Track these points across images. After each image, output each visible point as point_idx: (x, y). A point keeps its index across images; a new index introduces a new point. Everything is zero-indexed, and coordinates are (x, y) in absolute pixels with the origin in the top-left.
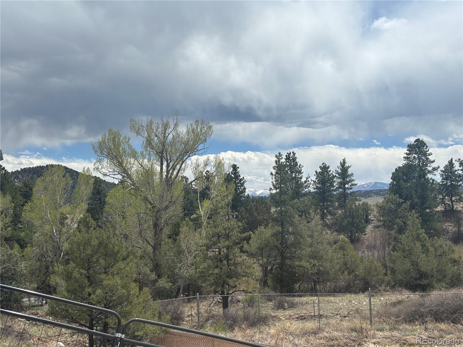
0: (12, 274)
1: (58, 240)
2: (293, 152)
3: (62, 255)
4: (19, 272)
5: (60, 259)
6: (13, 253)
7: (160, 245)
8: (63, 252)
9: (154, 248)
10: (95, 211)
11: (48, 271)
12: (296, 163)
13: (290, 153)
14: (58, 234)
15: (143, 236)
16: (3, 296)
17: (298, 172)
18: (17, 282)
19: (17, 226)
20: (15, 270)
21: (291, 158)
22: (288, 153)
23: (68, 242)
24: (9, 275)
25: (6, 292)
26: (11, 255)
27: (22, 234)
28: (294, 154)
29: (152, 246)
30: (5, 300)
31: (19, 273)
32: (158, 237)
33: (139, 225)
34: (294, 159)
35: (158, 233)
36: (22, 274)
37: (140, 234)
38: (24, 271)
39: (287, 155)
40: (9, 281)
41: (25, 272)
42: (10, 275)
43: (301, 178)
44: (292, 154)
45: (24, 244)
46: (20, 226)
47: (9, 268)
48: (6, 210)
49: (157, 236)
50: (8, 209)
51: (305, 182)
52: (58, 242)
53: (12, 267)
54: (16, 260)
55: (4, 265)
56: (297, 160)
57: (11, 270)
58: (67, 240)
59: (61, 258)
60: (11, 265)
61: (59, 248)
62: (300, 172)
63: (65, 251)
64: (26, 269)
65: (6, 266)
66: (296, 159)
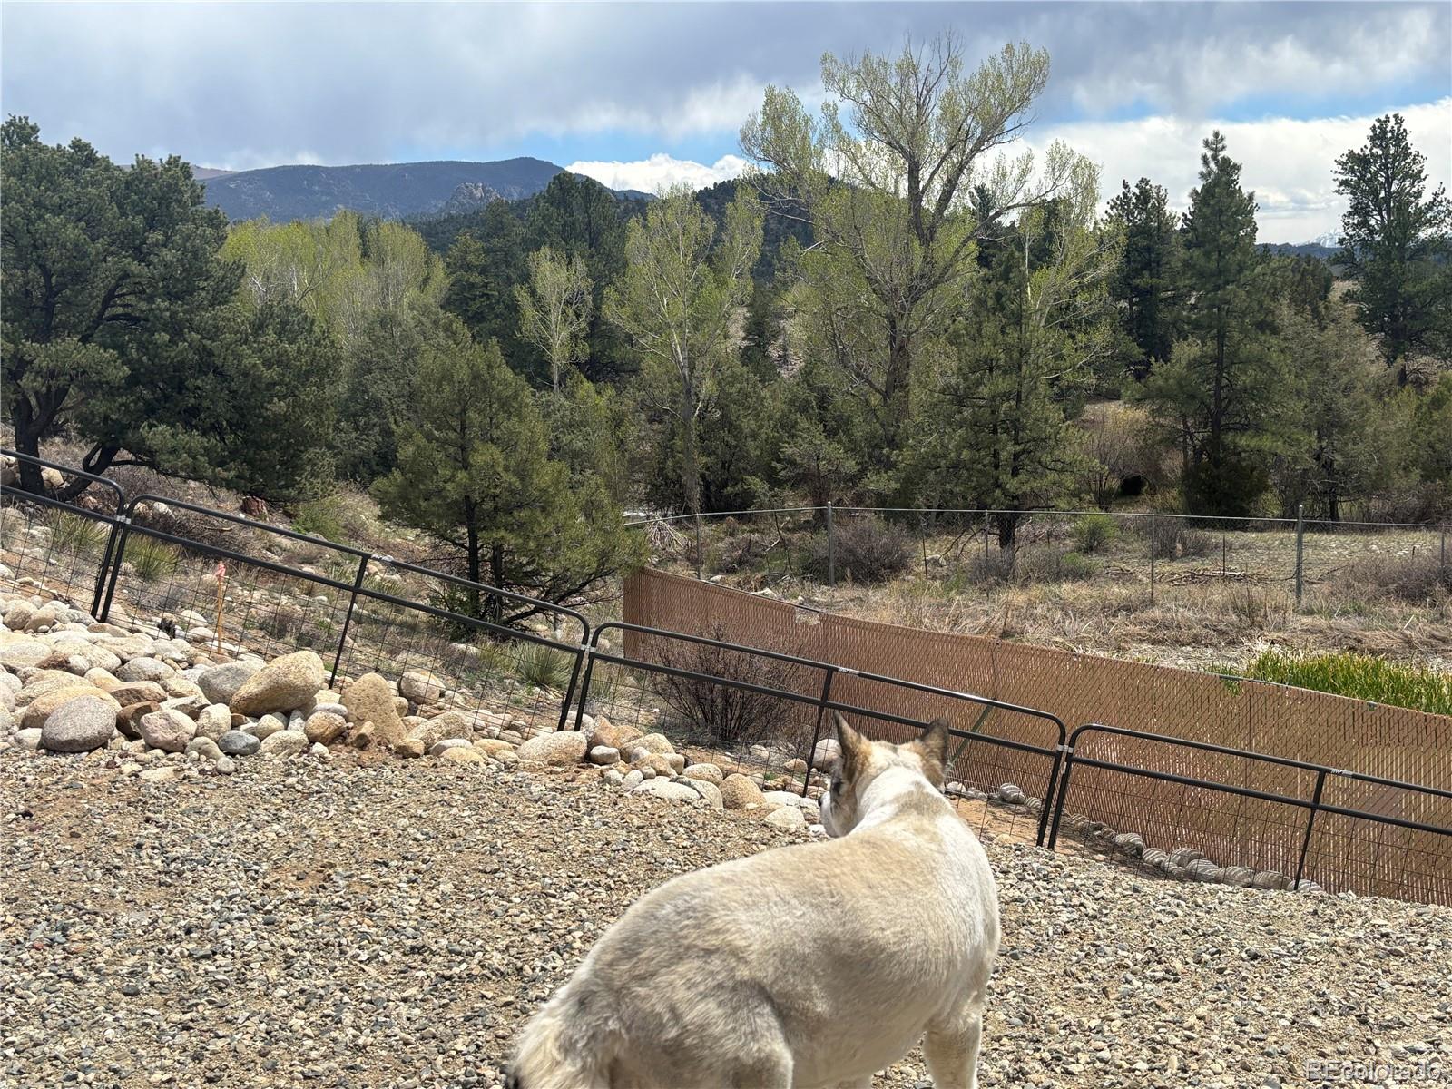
2: (1396, 117)
12: (1406, 148)
13: (1387, 119)
17: (1411, 176)
21: (1389, 135)
22: (1379, 120)
28: (1399, 121)
34: (1400, 138)
39: (1378, 124)
43: (1419, 195)
44: (1393, 121)
51: (1430, 206)
56: (1409, 140)
62: (1417, 177)
66: (1404, 138)
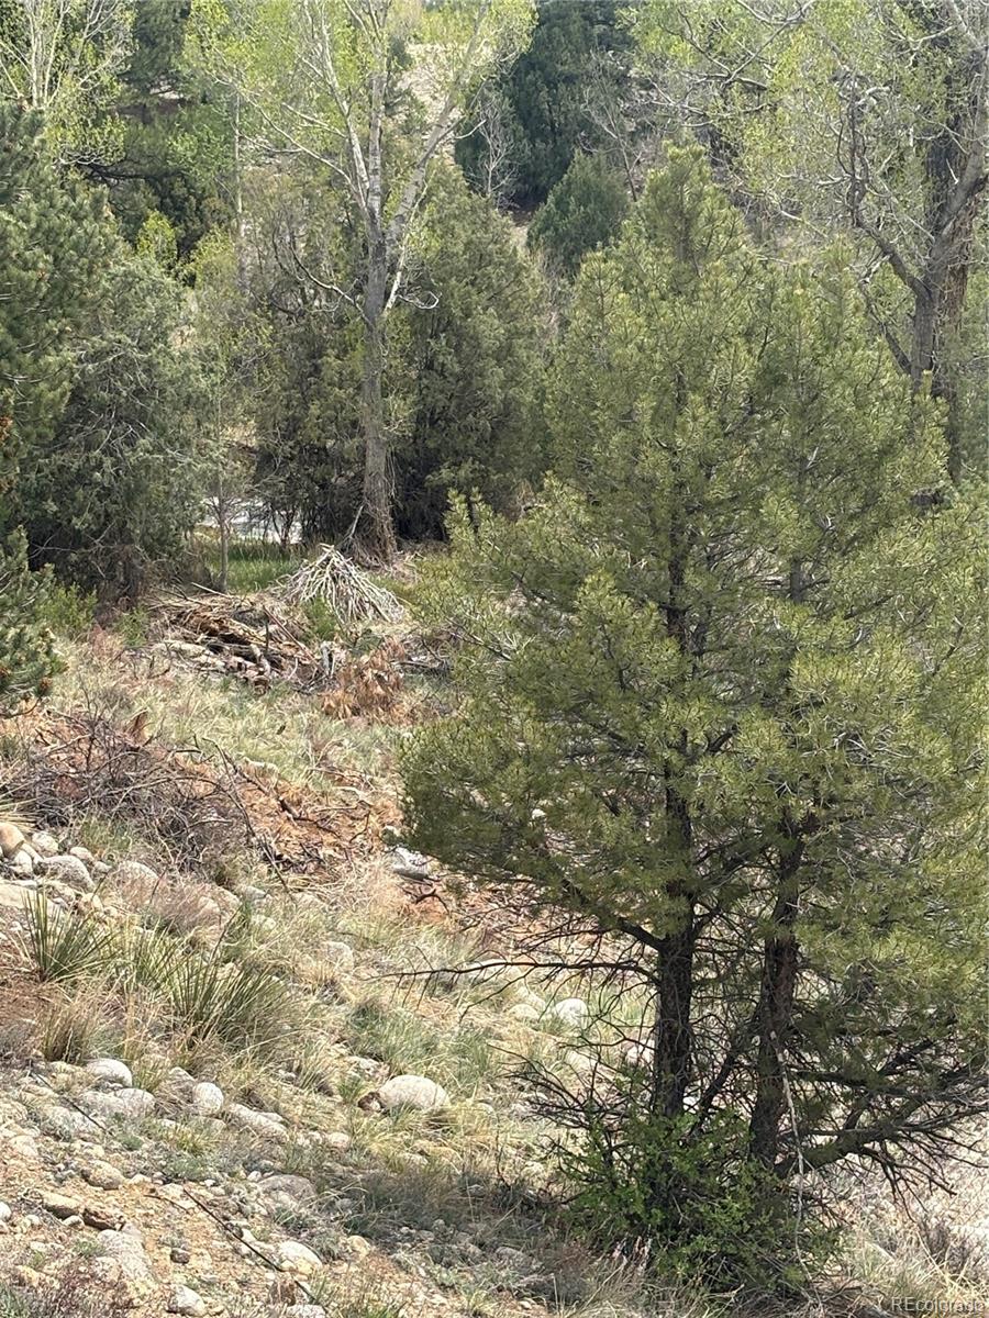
0: (138, 393)
1: (376, 205)
3: (395, 288)
4: (171, 382)
5: (386, 314)
6: (141, 272)
7: (956, 278)
8: (399, 274)
9: (925, 293)
10: (556, 29)
11: (317, 369)
14: (375, 172)
15: (867, 221)
16: (90, 510)
18: (162, 441)
19: (153, 91)
20: (150, 368)
23: (426, 215)
24: (119, 393)
25: (104, 488)
26: (131, 285)
27: (182, 146)
29: (912, 283)
30: (101, 532)
31: (170, 389)
32: (955, 233)
33: (853, 151)
35: (956, 204)
36: (189, 397)
37: (853, 209)
38: (197, 380)
40: (119, 430)
41: (203, 384)
42: (124, 393)
45: (187, 199)
46: (167, 95)
47: (119, 358)
48: (97, 10)
49: (950, 225)
50: (107, 8)
52: (373, 216)
53: (136, 354)
54: (161, 315)
55: (94, 339)
57: (130, 365)
58: (422, 205)
59: (389, 305)
60: (129, 341)
61: (381, 248)
63: (409, 269)
64: (211, 370)
65: (105, 343)
